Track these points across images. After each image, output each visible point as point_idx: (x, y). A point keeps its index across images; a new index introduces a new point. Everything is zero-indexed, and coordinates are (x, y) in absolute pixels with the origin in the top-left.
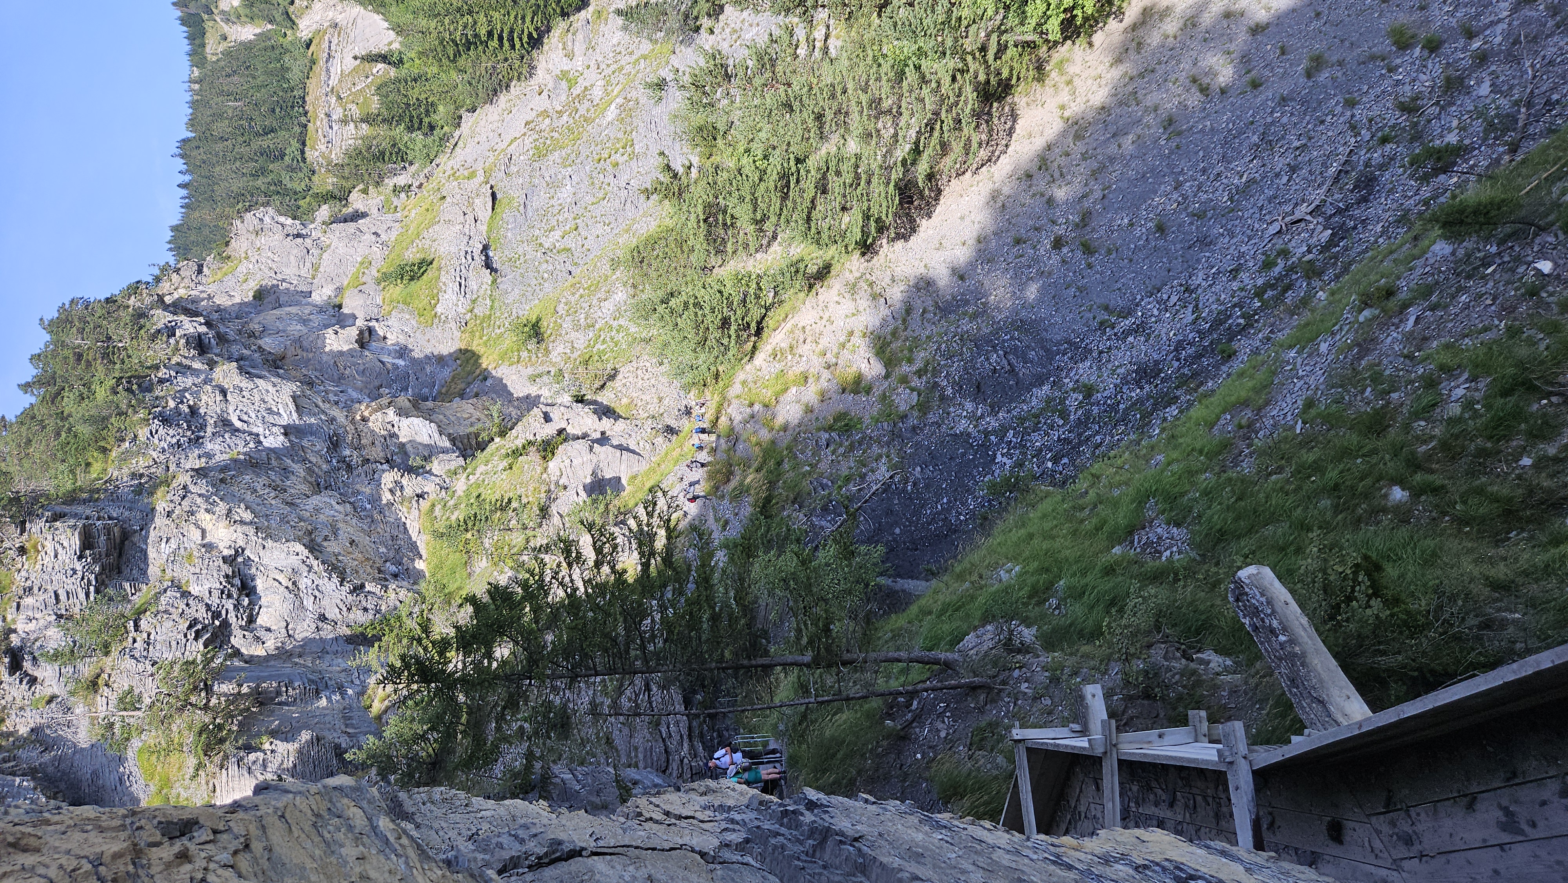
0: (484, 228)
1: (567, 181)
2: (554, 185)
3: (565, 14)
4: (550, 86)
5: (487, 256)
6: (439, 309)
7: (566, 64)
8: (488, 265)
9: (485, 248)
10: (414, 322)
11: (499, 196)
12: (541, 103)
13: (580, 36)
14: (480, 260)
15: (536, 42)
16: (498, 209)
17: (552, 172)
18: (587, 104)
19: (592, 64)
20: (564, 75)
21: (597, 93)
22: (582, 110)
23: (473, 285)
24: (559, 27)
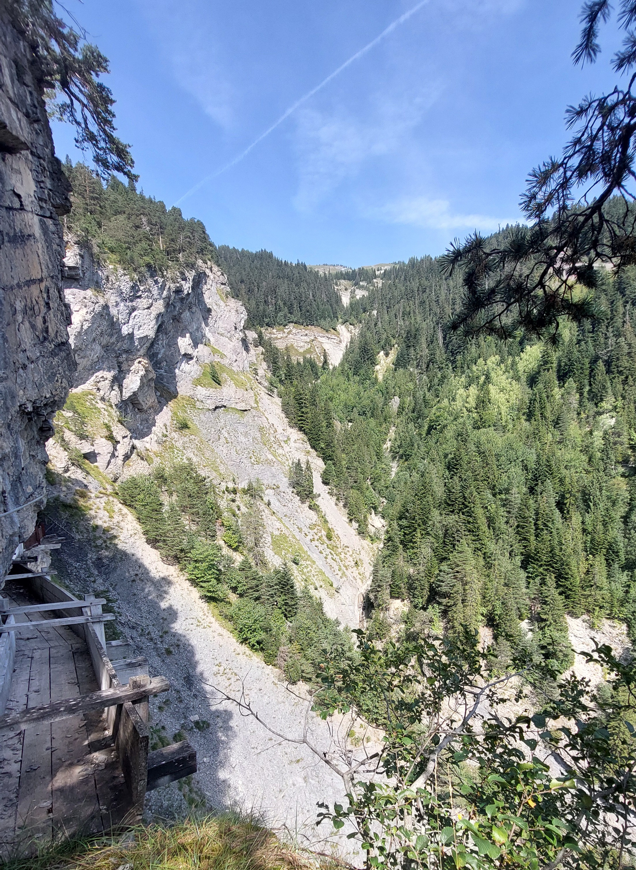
0: (233, 406)
1: (247, 439)
2: (246, 434)
3: (309, 440)
4: (285, 434)
5: (221, 407)
6: (199, 387)
7: (292, 440)
8: (217, 408)
9: (225, 407)
10: (195, 376)
11: (245, 412)
12: (280, 430)
13: (301, 445)
14: (219, 404)
15: (301, 429)
16: (240, 412)
17: (252, 434)
18: (276, 447)
19: (291, 450)
20: (289, 439)
21: (280, 451)
22: (274, 445)
23: (209, 402)
24: (306, 439)
